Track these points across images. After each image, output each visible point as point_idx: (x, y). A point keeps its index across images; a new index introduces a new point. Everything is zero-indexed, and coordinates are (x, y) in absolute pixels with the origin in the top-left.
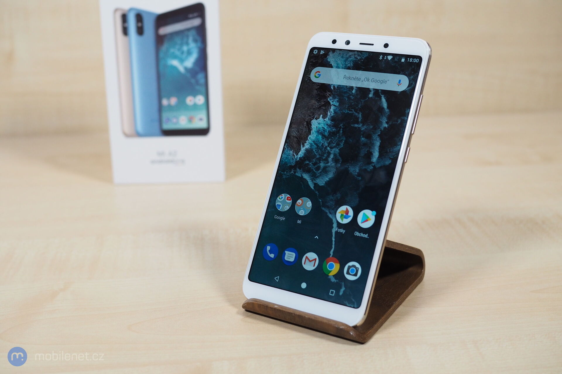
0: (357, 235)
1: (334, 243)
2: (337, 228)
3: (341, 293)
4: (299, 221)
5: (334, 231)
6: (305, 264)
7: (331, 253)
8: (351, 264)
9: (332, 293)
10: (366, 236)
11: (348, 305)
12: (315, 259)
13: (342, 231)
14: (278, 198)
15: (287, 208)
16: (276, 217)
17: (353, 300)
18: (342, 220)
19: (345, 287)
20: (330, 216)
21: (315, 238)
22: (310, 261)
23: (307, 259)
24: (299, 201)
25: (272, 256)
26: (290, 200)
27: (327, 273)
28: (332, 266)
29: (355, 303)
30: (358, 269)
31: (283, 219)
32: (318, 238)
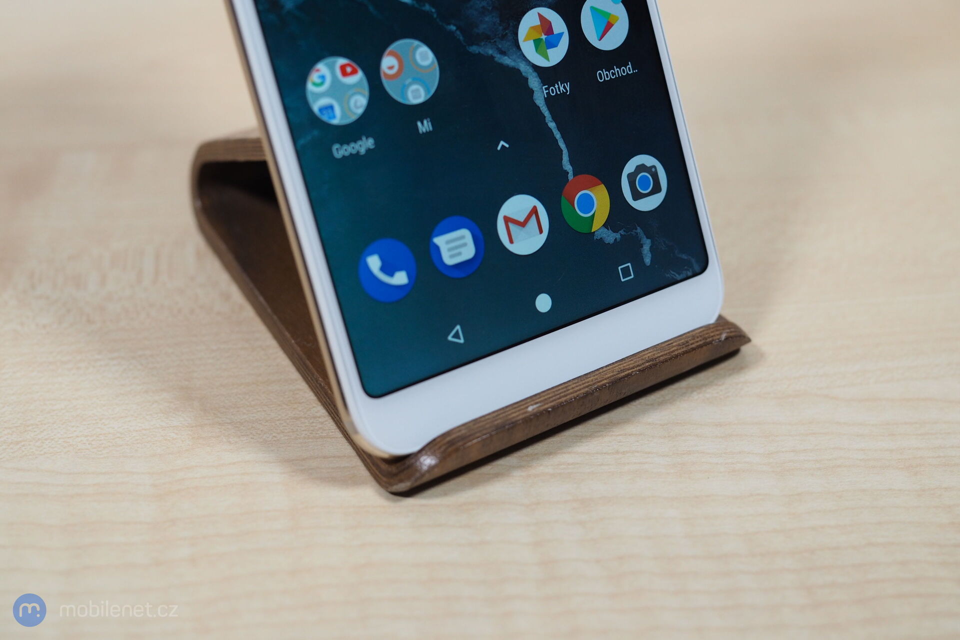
0: (606, 79)
1: (558, 135)
2: (544, 87)
3: (648, 260)
4: (422, 123)
5: (540, 102)
6: (511, 241)
7: (567, 166)
8: (630, 167)
9: (626, 272)
10: (628, 69)
11: (678, 277)
12: (534, 211)
13: (561, 88)
14: (310, 87)
15: (359, 103)
16: (340, 151)
17: (684, 257)
18: (547, 58)
19: (647, 238)
20: (507, 61)
21: (499, 148)
22: (523, 224)
23: (511, 226)
24: (388, 63)
25: (400, 278)
26: (354, 72)
27: (585, 231)
28: (588, 203)
29: (693, 260)
30: (653, 170)
31: (365, 144)
32: (507, 146)
